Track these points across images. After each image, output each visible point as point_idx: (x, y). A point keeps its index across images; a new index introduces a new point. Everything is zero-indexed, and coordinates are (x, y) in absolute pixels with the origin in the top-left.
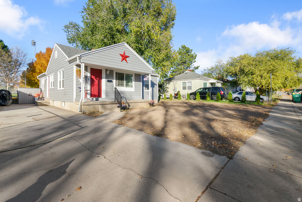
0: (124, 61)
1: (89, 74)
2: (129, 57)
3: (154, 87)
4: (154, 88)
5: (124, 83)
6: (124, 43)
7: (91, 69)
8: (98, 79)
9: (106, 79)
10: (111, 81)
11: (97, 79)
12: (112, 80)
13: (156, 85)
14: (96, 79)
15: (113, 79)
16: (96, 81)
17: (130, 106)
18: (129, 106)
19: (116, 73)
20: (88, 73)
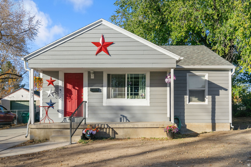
0: (102, 53)
1: (61, 82)
2: (112, 43)
3: (218, 95)
4: (216, 97)
5: (125, 91)
6: (101, 21)
7: (65, 74)
8: (78, 88)
9: (90, 88)
10: (98, 91)
11: (76, 88)
12: (100, 88)
13: (226, 90)
14: (74, 88)
15: (102, 87)
16: (75, 92)
17: (117, 134)
18: (115, 133)
19: (109, 75)
20: (59, 81)
